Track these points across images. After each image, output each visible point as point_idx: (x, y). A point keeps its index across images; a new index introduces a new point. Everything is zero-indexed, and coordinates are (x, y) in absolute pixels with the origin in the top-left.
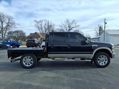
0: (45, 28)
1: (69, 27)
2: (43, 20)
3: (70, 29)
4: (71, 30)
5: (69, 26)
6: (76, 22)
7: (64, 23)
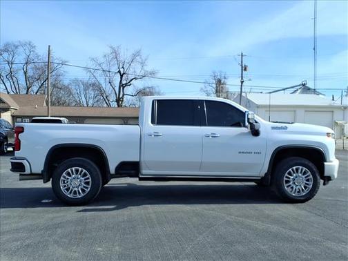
0: (25, 73)
1: (122, 76)
2: (16, 44)
3: (124, 82)
4: (126, 85)
5: (119, 72)
6: (146, 60)
7: (102, 60)
